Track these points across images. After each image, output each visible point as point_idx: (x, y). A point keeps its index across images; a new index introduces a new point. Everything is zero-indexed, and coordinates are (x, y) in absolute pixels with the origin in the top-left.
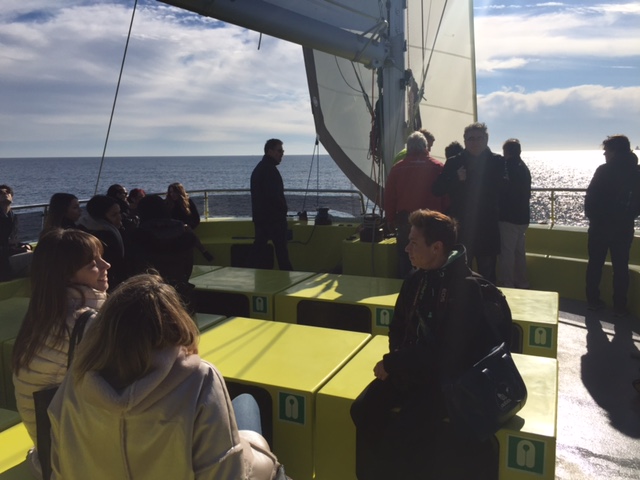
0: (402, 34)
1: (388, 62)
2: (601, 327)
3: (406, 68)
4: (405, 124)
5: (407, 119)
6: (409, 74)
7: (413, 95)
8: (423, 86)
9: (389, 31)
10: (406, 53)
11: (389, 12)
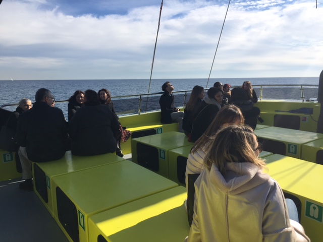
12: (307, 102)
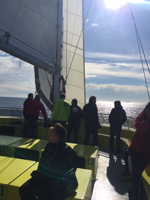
0: (61, 65)
1: (56, 73)
2: (113, 157)
3: (62, 75)
4: (60, 91)
5: (61, 90)
6: (62, 77)
7: (63, 83)
8: (66, 81)
9: (56, 64)
10: (62, 71)
11: (57, 59)
12: (21, 118)
